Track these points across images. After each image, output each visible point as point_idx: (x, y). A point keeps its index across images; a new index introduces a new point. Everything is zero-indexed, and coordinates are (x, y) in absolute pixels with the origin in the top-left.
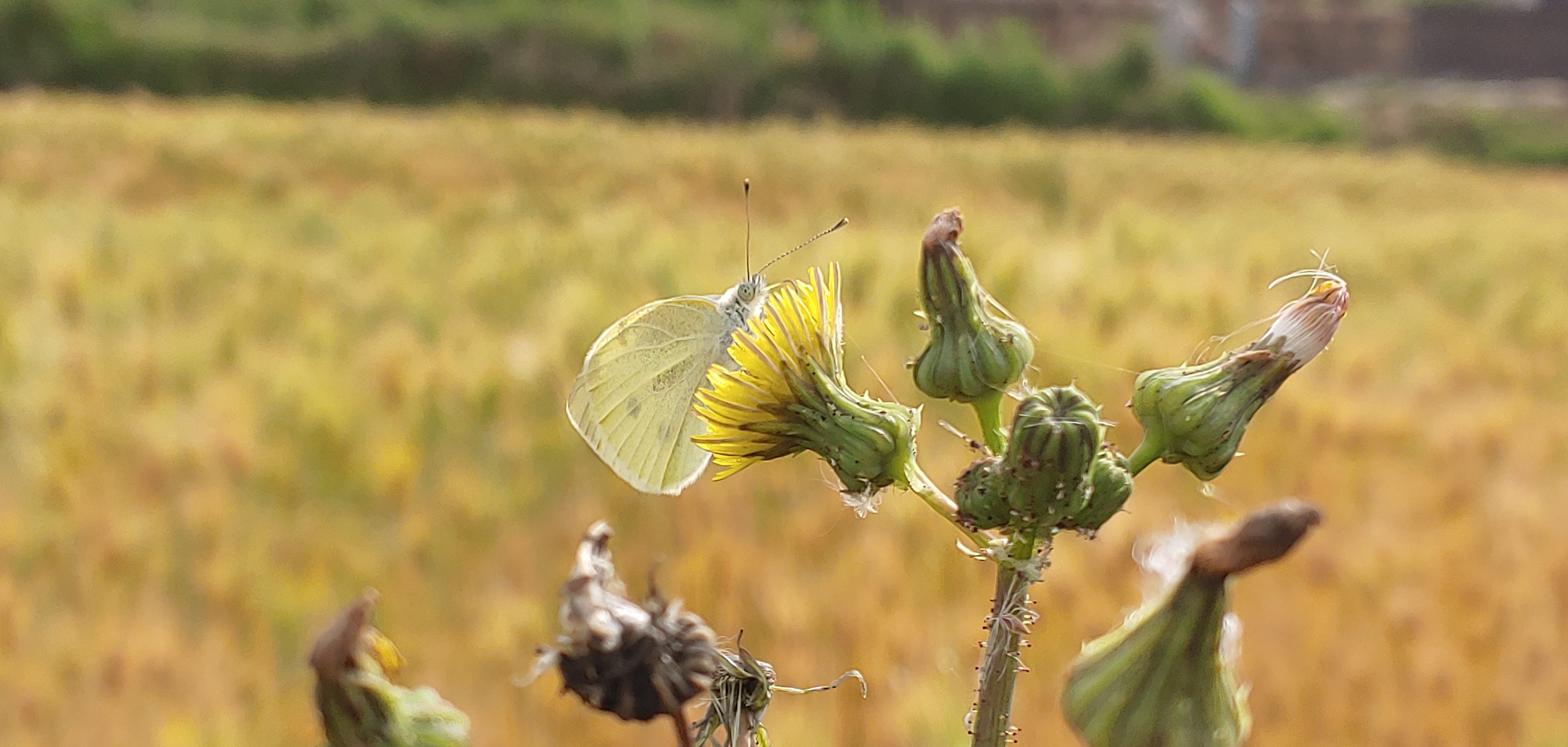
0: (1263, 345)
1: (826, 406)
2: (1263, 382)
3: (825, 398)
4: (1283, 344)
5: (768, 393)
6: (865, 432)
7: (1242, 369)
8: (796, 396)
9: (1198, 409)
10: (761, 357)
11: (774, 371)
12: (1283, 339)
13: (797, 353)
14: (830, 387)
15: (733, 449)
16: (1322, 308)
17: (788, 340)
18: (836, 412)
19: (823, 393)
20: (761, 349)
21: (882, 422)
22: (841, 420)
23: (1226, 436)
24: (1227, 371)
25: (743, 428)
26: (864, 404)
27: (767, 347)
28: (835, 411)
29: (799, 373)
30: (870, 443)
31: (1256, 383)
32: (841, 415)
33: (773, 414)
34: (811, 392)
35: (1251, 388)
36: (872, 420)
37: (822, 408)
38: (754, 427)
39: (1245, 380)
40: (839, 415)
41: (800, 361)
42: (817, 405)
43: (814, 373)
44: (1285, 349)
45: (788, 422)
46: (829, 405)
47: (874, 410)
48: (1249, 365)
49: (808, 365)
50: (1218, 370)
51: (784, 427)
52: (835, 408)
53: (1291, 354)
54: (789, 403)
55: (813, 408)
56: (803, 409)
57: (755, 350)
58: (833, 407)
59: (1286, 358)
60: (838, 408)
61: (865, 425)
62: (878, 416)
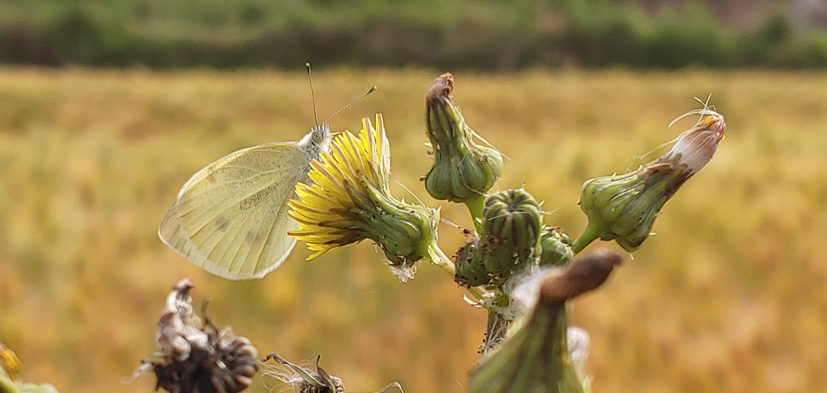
0: (667, 160)
1: (376, 208)
2: (666, 184)
3: (375, 203)
4: (679, 159)
5: (337, 201)
6: (400, 225)
7: (652, 176)
8: (355, 203)
9: (620, 204)
10: (330, 177)
11: (339, 187)
12: (679, 156)
13: (355, 175)
14: (378, 196)
15: (317, 239)
16: (706, 134)
17: (348, 166)
18: (383, 213)
19: (373, 200)
20: (330, 173)
21: (412, 218)
22: (386, 217)
23: (640, 221)
24: (641, 178)
25: (321, 225)
26: (401, 206)
27: (334, 171)
28: (382, 211)
29: (357, 187)
30: (404, 232)
31: (661, 186)
32: (386, 214)
33: (341, 215)
34: (366, 199)
35: (658, 189)
36: (406, 217)
37: (373, 210)
38: (329, 224)
39: (654, 183)
40: (385, 214)
41: (357, 179)
42: (369, 208)
43: (367, 187)
44: (681, 162)
45: (351, 220)
46: (377, 208)
47: (407, 210)
48: (656, 174)
49: (363, 182)
50: (635, 178)
51: (348, 223)
52: (381, 210)
53: (686, 165)
54: (350, 208)
55: (367, 210)
56: (361, 211)
57: (325, 173)
58: (380, 209)
59: (681, 168)
60: (383, 210)
61: (400, 221)
62: (409, 214)
